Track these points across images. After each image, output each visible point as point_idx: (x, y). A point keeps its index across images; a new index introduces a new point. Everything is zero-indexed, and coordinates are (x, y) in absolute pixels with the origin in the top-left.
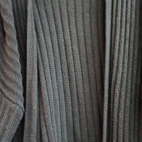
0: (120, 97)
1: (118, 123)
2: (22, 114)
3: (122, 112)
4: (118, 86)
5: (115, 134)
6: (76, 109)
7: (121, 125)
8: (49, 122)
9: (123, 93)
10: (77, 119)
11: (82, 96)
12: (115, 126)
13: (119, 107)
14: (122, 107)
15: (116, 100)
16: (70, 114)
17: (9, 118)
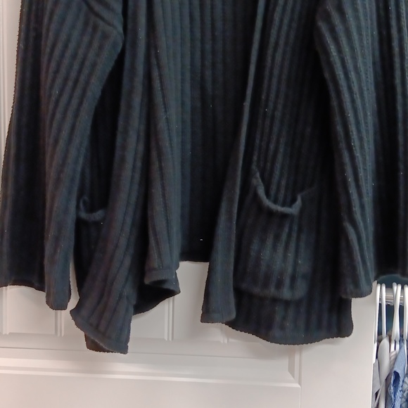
0: (280, 27)
1: (272, 68)
2: (121, 45)
3: (280, 50)
4: (279, 9)
5: (265, 86)
6: (208, 47)
7: (276, 72)
8: (164, 60)
9: (286, 21)
10: (208, 63)
11: (219, 24)
12: (267, 73)
13: (277, 44)
14: (282, 42)
15: (274, 32)
16: (198, 54)
17: (101, 48)
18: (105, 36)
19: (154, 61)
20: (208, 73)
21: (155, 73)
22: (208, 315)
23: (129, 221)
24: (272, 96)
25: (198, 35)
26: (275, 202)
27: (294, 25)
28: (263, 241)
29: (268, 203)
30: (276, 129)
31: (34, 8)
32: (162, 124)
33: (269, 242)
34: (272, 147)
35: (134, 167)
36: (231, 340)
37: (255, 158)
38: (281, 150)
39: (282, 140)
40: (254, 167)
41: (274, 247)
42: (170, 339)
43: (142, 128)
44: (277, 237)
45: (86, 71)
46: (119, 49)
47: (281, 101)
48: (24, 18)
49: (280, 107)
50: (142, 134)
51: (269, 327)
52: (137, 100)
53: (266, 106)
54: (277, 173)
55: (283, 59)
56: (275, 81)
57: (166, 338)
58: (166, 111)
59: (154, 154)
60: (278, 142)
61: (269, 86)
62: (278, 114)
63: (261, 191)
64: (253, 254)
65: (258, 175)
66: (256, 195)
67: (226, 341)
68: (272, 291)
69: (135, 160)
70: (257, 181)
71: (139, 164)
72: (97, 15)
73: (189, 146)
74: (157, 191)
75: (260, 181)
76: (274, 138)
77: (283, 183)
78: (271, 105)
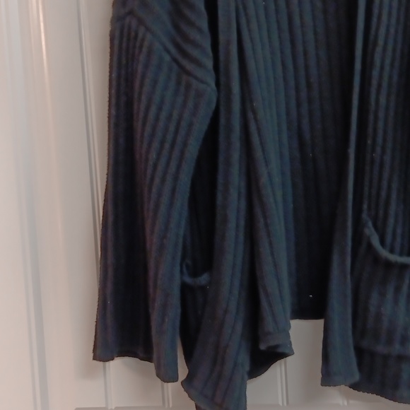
0: (382, 68)
1: (376, 112)
3: (384, 92)
4: (379, 50)
5: (370, 130)
6: (304, 94)
7: (381, 115)
9: (388, 61)
10: (304, 111)
11: (313, 71)
12: (371, 117)
13: (380, 86)
14: (385, 84)
15: (375, 73)
16: (293, 103)
18: (199, 95)
19: (250, 115)
20: (305, 121)
21: (253, 127)
22: (328, 378)
23: (237, 283)
24: (380, 140)
25: (292, 83)
26: (392, 251)
27: (397, 64)
28: (382, 295)
29: (384, 253)
30: (386, 175)
31: (123, 72)
32: (264, 180)
33: (390, 295)
34: (383, 194)
35: (237, 226)
36: (351, 402)
37: (365, 206)
38: (394, 196)
39: (395, 185)
40: (365, 216)
41: (396, 301)
42: (285, 404)
43: (243, 184)
44: (398, 290)
45: (182, 132)
46: (213, 106)
47: (389, 145)
48: (114, 83)
49: (389, 152)
50: (243, 191)
51: (396, 386)
52: (236, 156)
53: (373, 150)
54: (391, 221)
55: (388, 101)
56: (381, 124)
57: (281, 404)
58: (267, 165)
59: (258, 211)
60: (389, 187)
61: (375, 130)
62: (387, 158)
63: (375, 241)
64: (372, 309)
65: (370, 224)
66: (370, 246)
67: (346, 403)
68: (397, 348)
69: (238, 219)
70: (370, 231)
71: (242, 223)
72: (188, 73)
73: (290, 199)
74: (264, 249)
75: (373, 229)
76: (385, 184)
77: (399, 231)
78: (378, 150)
